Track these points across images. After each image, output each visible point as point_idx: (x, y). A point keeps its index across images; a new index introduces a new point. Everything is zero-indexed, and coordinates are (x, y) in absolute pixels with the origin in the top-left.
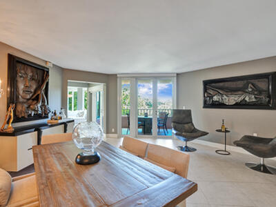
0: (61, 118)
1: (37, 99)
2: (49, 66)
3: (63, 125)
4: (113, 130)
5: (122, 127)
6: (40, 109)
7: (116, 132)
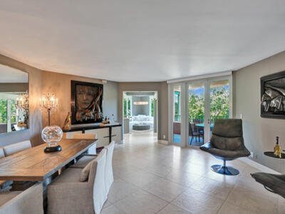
0: (109, 123)
1: (91, 109)
2: (103, 82)
3: (108, 128)
4: (164, 137)
5: (174, 133)
6: (92, 116)
7: (167, 139)
